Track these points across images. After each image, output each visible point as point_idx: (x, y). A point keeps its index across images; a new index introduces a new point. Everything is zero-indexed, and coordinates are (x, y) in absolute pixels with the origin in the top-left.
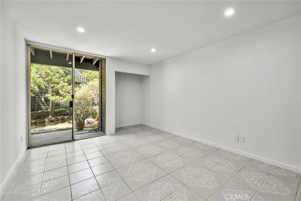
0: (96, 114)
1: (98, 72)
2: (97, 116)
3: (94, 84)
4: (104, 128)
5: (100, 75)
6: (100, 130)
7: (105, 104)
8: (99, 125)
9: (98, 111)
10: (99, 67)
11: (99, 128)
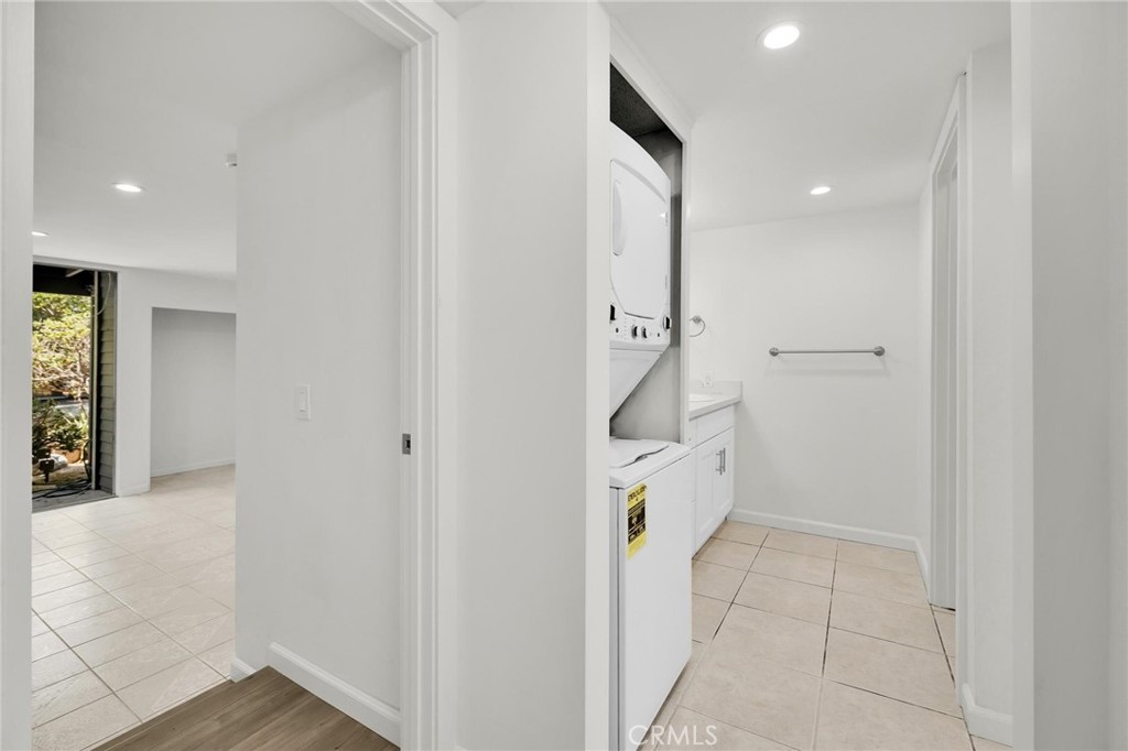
0: (79, 437)
1: (89, 299)
2: (82, 443)
3: (69, 334)
4: (111, 479)
5: (96, 314)
6: (93, 486)
7: (114, 404)
8: (89, 473)
9: (83, 425)
10: (93, 284)
11: (89, 480)
